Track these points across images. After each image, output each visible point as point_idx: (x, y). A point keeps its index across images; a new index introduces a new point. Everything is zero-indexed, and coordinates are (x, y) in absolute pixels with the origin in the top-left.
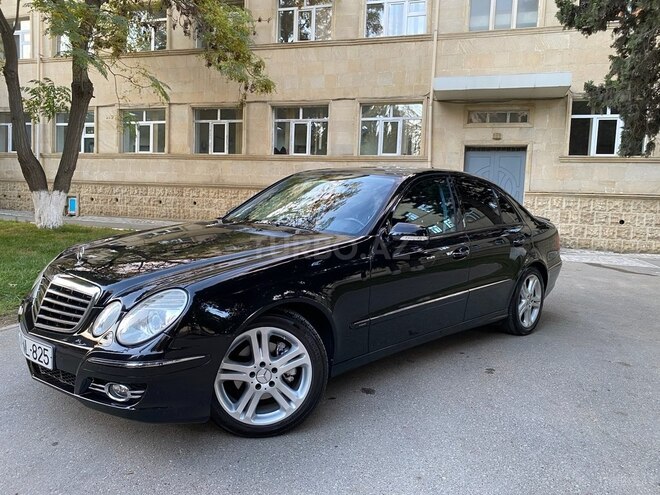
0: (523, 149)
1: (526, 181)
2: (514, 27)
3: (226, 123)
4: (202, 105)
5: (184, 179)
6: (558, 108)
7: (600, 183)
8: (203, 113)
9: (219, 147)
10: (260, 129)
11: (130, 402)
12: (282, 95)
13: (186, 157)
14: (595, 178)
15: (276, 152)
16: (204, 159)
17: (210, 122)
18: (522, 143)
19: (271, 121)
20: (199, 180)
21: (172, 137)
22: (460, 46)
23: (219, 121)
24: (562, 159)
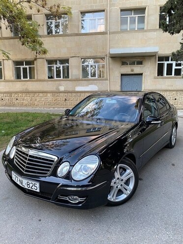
0: (141, 74)
1: (143, 86)
2: (136, 29)
3: (27, 67)
4: (17, 60)
5: (11, 90)
6: (153, 59)
7: (168, 86)
8: (18, 63)
9: (25, 77)
10: (42, 69)
11: (79, 203)
12: (50, 55)
13: (12, 81)
14: (166, 84)
15: (49, 78)
16: (20, 81)
17: (21, 66)
18: (141, 72)
19: (46, 66)
20: (18, 90)
21: (5, 73)
22: (117, 36)
23: (24, 66)
24: (155, 78)
